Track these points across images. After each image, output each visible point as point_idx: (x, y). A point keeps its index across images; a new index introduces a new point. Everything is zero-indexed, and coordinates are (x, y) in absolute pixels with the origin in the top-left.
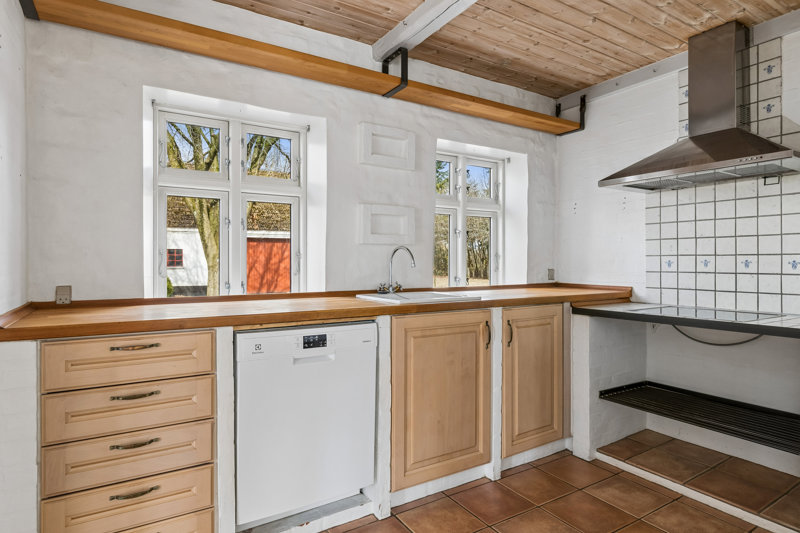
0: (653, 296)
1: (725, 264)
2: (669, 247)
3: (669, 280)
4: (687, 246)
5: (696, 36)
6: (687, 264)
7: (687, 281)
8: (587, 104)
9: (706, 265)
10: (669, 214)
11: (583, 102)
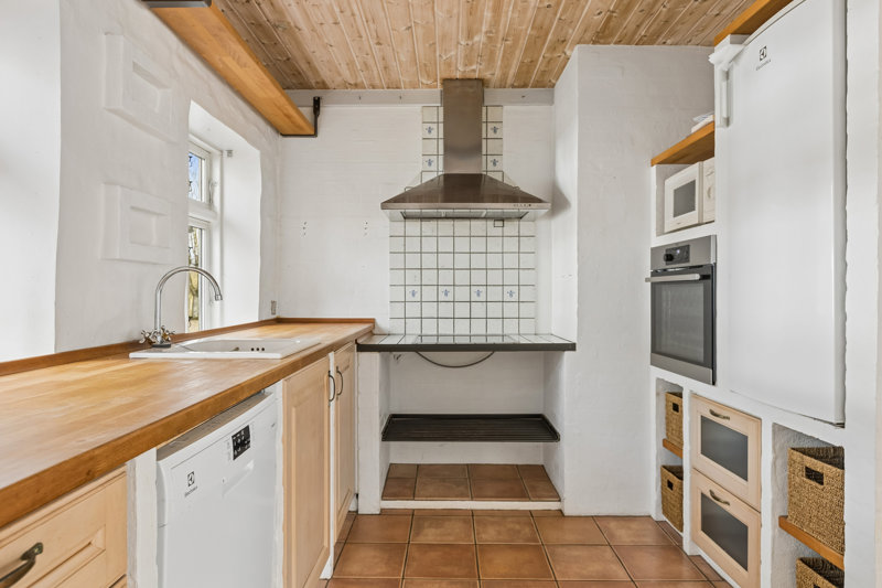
0: (398, 327)
1: (462, 293)
2: (413, 277)
3: (413, 310)
4: (429, 277)
5: (451, 80)
6: (429, 294)
7: (429, 310)
8: (321, 109)
9: (446, 294)
10: (413, 245)
11: (317, 105)
